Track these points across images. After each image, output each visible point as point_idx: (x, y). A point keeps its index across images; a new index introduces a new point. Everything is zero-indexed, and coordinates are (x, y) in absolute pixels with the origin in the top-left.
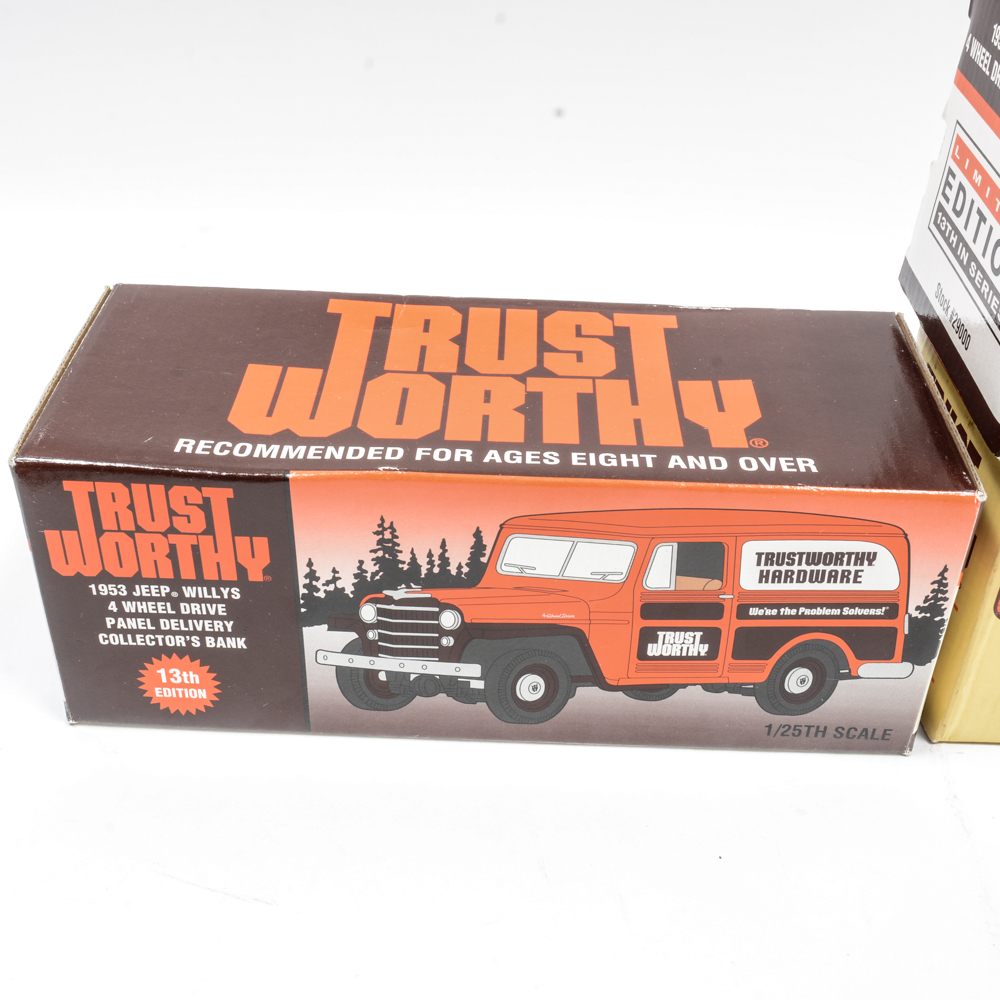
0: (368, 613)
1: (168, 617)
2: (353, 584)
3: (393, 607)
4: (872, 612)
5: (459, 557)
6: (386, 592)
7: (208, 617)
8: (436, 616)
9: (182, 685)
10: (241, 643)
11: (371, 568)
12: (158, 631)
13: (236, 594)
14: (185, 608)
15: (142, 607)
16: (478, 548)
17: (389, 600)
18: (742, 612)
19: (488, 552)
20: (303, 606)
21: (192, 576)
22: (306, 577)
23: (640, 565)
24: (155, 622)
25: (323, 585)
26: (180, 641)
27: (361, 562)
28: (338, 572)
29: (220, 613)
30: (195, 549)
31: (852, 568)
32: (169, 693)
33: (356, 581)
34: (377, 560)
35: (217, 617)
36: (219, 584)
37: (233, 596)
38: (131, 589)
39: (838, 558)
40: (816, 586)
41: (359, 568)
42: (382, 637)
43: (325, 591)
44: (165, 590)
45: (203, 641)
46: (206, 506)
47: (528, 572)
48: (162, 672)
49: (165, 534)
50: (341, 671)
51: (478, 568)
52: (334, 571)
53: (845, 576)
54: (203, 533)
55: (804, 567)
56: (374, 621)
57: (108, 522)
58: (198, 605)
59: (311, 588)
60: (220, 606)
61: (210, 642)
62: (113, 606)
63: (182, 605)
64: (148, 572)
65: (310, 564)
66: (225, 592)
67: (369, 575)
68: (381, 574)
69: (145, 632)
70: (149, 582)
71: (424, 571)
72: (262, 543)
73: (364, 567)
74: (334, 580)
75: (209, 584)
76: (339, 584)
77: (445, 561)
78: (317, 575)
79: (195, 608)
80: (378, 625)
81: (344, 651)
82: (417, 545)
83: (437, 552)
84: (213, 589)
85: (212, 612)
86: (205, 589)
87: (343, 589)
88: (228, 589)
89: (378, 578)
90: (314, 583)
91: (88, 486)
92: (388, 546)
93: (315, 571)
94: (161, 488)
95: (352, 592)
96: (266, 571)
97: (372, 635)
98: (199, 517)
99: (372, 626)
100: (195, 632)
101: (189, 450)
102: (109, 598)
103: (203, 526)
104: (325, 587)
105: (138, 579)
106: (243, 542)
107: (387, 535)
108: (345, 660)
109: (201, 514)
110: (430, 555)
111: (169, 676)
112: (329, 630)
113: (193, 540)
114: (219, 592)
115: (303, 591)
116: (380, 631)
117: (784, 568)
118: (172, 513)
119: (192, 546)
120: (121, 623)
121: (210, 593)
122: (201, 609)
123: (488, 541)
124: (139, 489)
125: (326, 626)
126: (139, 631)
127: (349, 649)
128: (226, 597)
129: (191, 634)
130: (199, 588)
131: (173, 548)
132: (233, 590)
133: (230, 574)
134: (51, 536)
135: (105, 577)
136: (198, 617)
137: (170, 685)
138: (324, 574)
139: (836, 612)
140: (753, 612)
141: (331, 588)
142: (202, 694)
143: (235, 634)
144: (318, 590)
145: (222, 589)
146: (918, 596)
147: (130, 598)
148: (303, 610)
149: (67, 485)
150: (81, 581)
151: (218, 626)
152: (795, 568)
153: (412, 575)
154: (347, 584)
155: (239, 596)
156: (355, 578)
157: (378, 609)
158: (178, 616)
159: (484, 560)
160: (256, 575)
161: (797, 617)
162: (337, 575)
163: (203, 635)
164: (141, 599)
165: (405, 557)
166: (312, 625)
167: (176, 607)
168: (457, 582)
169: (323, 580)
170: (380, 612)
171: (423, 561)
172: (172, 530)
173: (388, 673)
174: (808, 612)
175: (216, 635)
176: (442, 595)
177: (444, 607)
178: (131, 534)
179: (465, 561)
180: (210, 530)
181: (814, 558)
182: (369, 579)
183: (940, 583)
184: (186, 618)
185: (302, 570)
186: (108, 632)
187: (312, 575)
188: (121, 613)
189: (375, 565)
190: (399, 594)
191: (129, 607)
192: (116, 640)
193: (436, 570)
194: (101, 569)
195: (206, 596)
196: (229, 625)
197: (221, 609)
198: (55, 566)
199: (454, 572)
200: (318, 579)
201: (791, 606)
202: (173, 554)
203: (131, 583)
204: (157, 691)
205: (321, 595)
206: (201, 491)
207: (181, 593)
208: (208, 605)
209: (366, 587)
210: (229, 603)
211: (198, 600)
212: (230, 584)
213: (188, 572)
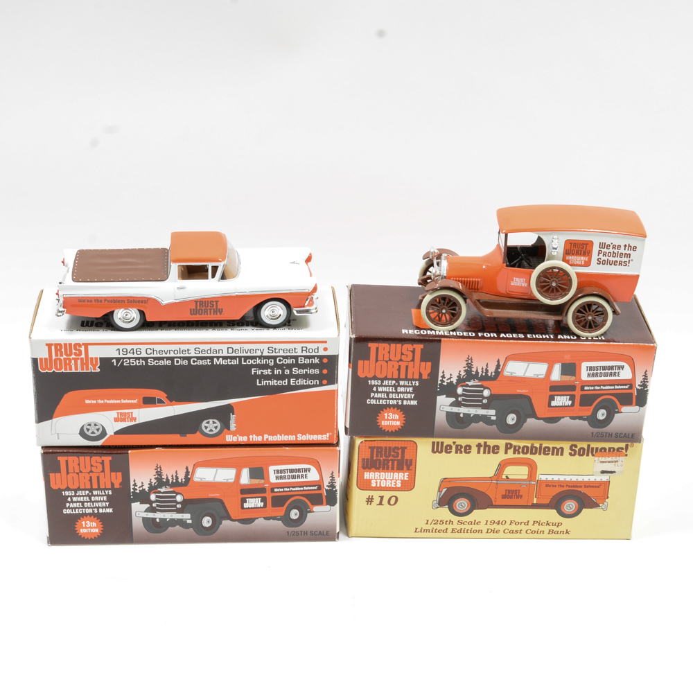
0: (153, 497)
1: (87, 502)
3: (161, 495)
4: (313, 488)
5: (181, 476)
6: (158, 489)
7: (101, 501)
8: (175, 497)
9: (90, 527)
10: (110, 510)
11: (154, 481)
12: (84, 507)
13: (110, 493)
14: (93, 499)
15: (79, 499)
16: (187, 473)
17: (160, 492)
18: (272, 490)
19: (190, 474)
22: (133, 485)
23: (238, 476)
24: (83, 505)
25: (139, 488)
26: (91, 511)
27: (151, 479)
28: (143, 483)
31: (304, 474)
32: (85, 531)
33: (149, 486)
34: (156, 478)
35: (104, 501)
36: (105, 489)
38: (76, 493)
39: (299, 470)
40: (294, 480)
41: (150, 481)
44: (87, 492)
45: (98, 510)
46: (102, 463)
47: (204, 480)
48: (83, 523)
49: (89, 473)
50: (144, 519)
51: (188, 479)
53: (302, 476)
54: (101, 472)
55: (289, 474)
56: (155, 500)
57: (71, 470)
58: (97, 497)
59: (135, 489)
61: (101, 511)
62: (69, 499)
64: (82, 487)
65: (134, 481)
66: (107, 492)
67: (153, 484)
69: (79, 508)
70: (82, 490)
71: (170, 482)
72: (119, 474)
73: (152, 481)
74: (142, 486)
75: (101, 490)
76: (144, 487)
77: (177, 478)
78: (137, 484)
79: (97, 499)
80: (157, 501)
81: (145, 511)
82: (168, 473)
83: (174, 475)
84: (103, 491)
87: (145, 489)
89: (156, 484)
90: (136, 487)
91: (65, 458)
92: (159, 474)
94: (89, 457)
95: (148, 490)
96: (120, 484)
97: (154, 505)
99: (154, 502)
100: (96, 507)
102: (68, 496)
103: (101, 470)
105: (79, 489)
106: (113, 474)
107: (159, 470)
108: (145, 515)
109: (101, 466)
110: (172, 476)
111: (86, 524)
112: (140, 504)
113: (97, 475)
114: (105, 492)
115: (132, 490)
116: (157, 503)
117: (283, 475)
118: (92, 466)
120: (71, 505)
121: (102, 493)
123: (190, 470)
126: (77, 508)
127: (147, 511)
128: (107, 494)
129: (94, 508)
130: (98, 491)
131: (91, 477)
133: (109, 485)
134: (52, 475)
135: (68, 489)
136: (97, 502)
137: (86, 528)
138: (139, 484)
139: (302, 489)
140: (276, 490)
141: (141, 489)
142: (97, 530)
143: (109, 507)
146: (326, 482)
147: (75, 496)
148: (132, 497)
149: (59, 458)
150: (60, 490)
151: (104, 504)
152: (286, 474)
153: (167, 483)
154: (146, 487)
157: (156, 495)
158: (91, 501)
159: (189, 477)
160: (117, 486)
161: (290, 491)
163: (98, 508)
164: (79, 496)
165: (164, 477)
166: (135, 502)
167: (90, 498)
168: (181, 485)
169: (138, 486)
170: (157, 497)
171: (170, 478)
172: (91, 471)
173: (160, 519)
174: (293, 489)
175: (102, 508)
176: (177, 489)
177: (177, 494)
178: (78, 473)
179: (183, 477)
180: (103, 471)
181: (292, 471)
183: (332, 477)
184: (93, 502)
185: (132, 483)
186: (67, 508)
187: (135, 485)
188: (72, 502)
190: (163, 490)
191: (74, 499)
192: (69, 511)
193: (174, 481)
194: (67, 486)
195: (100, 494)
196: (107, 504)
197: (105, 498)
198: (52, 486)
199: (180, 481)
201: (288, 488)
202: (91, 480)
203: (76, 491)
204: (81, 530)
205: (138, 491)
206: (101, 458)
207: (92, 493)
208: (101, 497)
209: (153, 488)
210: (108, 496)
211: (98, 495)
212: (108, 489)
213: (95, 486)
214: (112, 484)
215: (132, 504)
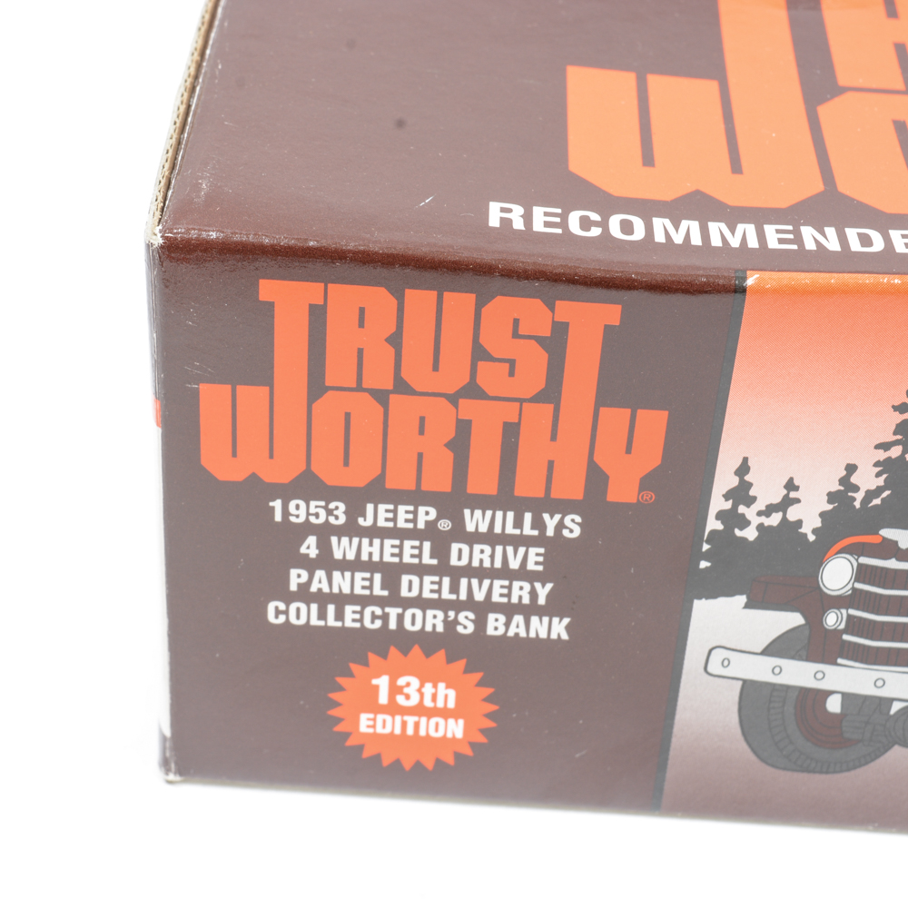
0: (837, 574)
1: (421, 570)
2: (822, 515)
3: (892, 564)
6: (887, 533)
7: (505, 573)
9: (419, 710)
10: (559, 628)
11: (867, 479)
12: (395, 599)
13: (573, 527)
14: (459, 554)
15: (371, 550)
17: (891, 549)
20: (706, 556)
21: (491, 488)
22: (727, 496)
24: (391, 580)
25: (760, 514)
26: (435, 621)
27: (851, 469)
28: (796, 488)
29: (531, 566)
30: (511, 433)
32: (387, 725)
33: (830, 507)
34: (885, 466)
35: (523, 574)
36: (544, 505)
37: (566, 533)
38: (355, 511)
41: (844, 481)
42: (854, 626)
43: (760, 527)
44: (426, 514)
45: (480, 623)
46: (556, 341)
48: (383, 682)
49: (453, 399)
50: (752, 692)
52: (791, 486)
54: (537, 399)
56: (847, 591)
57: (338, 370)
58: (488, 549)
59: (733, 519)
60: (533, 551)
61: (495, 626)
62: (310, 547)
63: (455, 547)
64: (400, 478)
65: (743, 469)
66: (551, 522)
67: (859, 496)
68: (887, 493)
69: (364, 601)
70: (397, 497)
72: (654, 423)
73: (854, 479)
74: (787, 503)
75: (518, 506)
76: (793, 513)
78: (752, 493)
79: (482, 555)
80: (854, 599)
81: (769, 651)
84: (528, 517)
85: (514, 564)
86: (510, 515)
87: (799, 523)
88: (557, 517)
89: (877, 501)
90: (742, 509)
91: (311, 292)
93: (750, 485)
94: (470, 299)
95: (815, 531)
96: (646, 483)
97: (832, 619)
98: (534, 363)
99: (839, 602)
100: (470, 604)
101: (518, 224)
102: (307, 529)
103: (539, 383)
104: (764, 520)
105: (378, 491)
108: (762, 670)
109: (541, 357)
111: (395, 690)
112: (747, 606)
113: (509, 413)
114: (538, 524)
115: (713, 524)
116: (852, 612)
118: (480, 353)
119: (505, 424)
120: (320, 582)
121: (518, 523)
122: (492, 557)
124: (420, 300)
125: (742, 599)
126: (353, 599)
127: (779, 647)
128: (550, 532)
129: (458, 606)
130: (499, 514)
131: (464, 428)
132: (567, 520)
133: (571, 485)
134: (213, 397)
135: (308, 486)
136: (481, 573)
137: (393, 709)
138: (767, 490)
141: (775, 519)
142: (456, 729)
143: (550, 610)
144: (744, 523)
145: (546, 516)
147: (351, 529)
148: (704, 564)
149: (269, 289)
150: (257, 491)
151: (521, 592)
154: (809, 515)
155: (577, 532)
156: (830, 502)
157: (860, 566)
158: (443, 568)
162: (793, 495)
163: (482, 610)
164: (374, 532)
166: (715, 597)
167: (441, 552)
169: (760, 505)
170: (863, 574)
172: (472, 390)
173: (847, 698)
175: (509, 610)
178: (381, 397)
180: (551, 393)
182: (857, 504)
184: (456, 574)
185: (724, 479)
186: (289, 598)
187: (741, 494)
188: (327, 562)
189: (878, 475)
191: (343, 548)
192: (302, 615)
194: (303, 467)
195: (510, 530)
196: (543, 591)
197: (535, 558)
198: (207, 461)
200: (750, 501)
202: (460, 443)
203: (356, 500)
204: (364, 723)
205: (750, 534)
206: (552, 309)
207: (459, 523)
208: (510, 549)
210: (555, 546)
211: (491, 538)
212: (564, 507)
213: (483, 478)
214: (596, 478)
215: (696, 603)
